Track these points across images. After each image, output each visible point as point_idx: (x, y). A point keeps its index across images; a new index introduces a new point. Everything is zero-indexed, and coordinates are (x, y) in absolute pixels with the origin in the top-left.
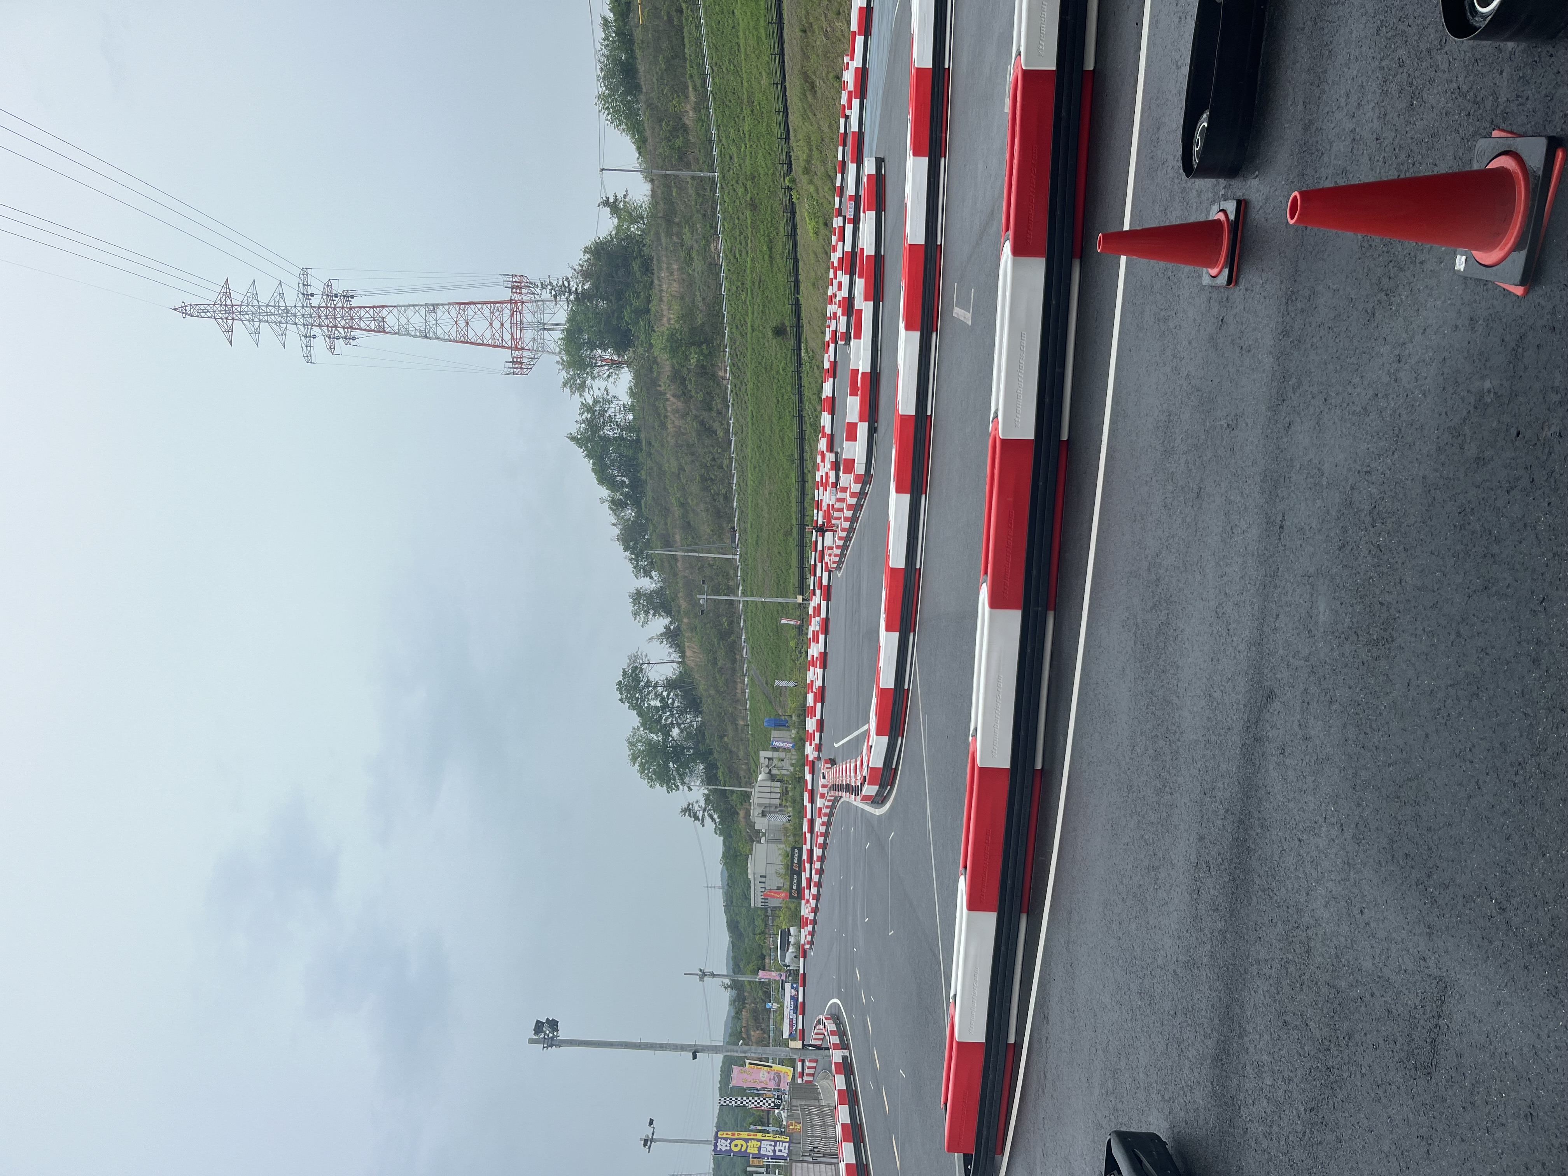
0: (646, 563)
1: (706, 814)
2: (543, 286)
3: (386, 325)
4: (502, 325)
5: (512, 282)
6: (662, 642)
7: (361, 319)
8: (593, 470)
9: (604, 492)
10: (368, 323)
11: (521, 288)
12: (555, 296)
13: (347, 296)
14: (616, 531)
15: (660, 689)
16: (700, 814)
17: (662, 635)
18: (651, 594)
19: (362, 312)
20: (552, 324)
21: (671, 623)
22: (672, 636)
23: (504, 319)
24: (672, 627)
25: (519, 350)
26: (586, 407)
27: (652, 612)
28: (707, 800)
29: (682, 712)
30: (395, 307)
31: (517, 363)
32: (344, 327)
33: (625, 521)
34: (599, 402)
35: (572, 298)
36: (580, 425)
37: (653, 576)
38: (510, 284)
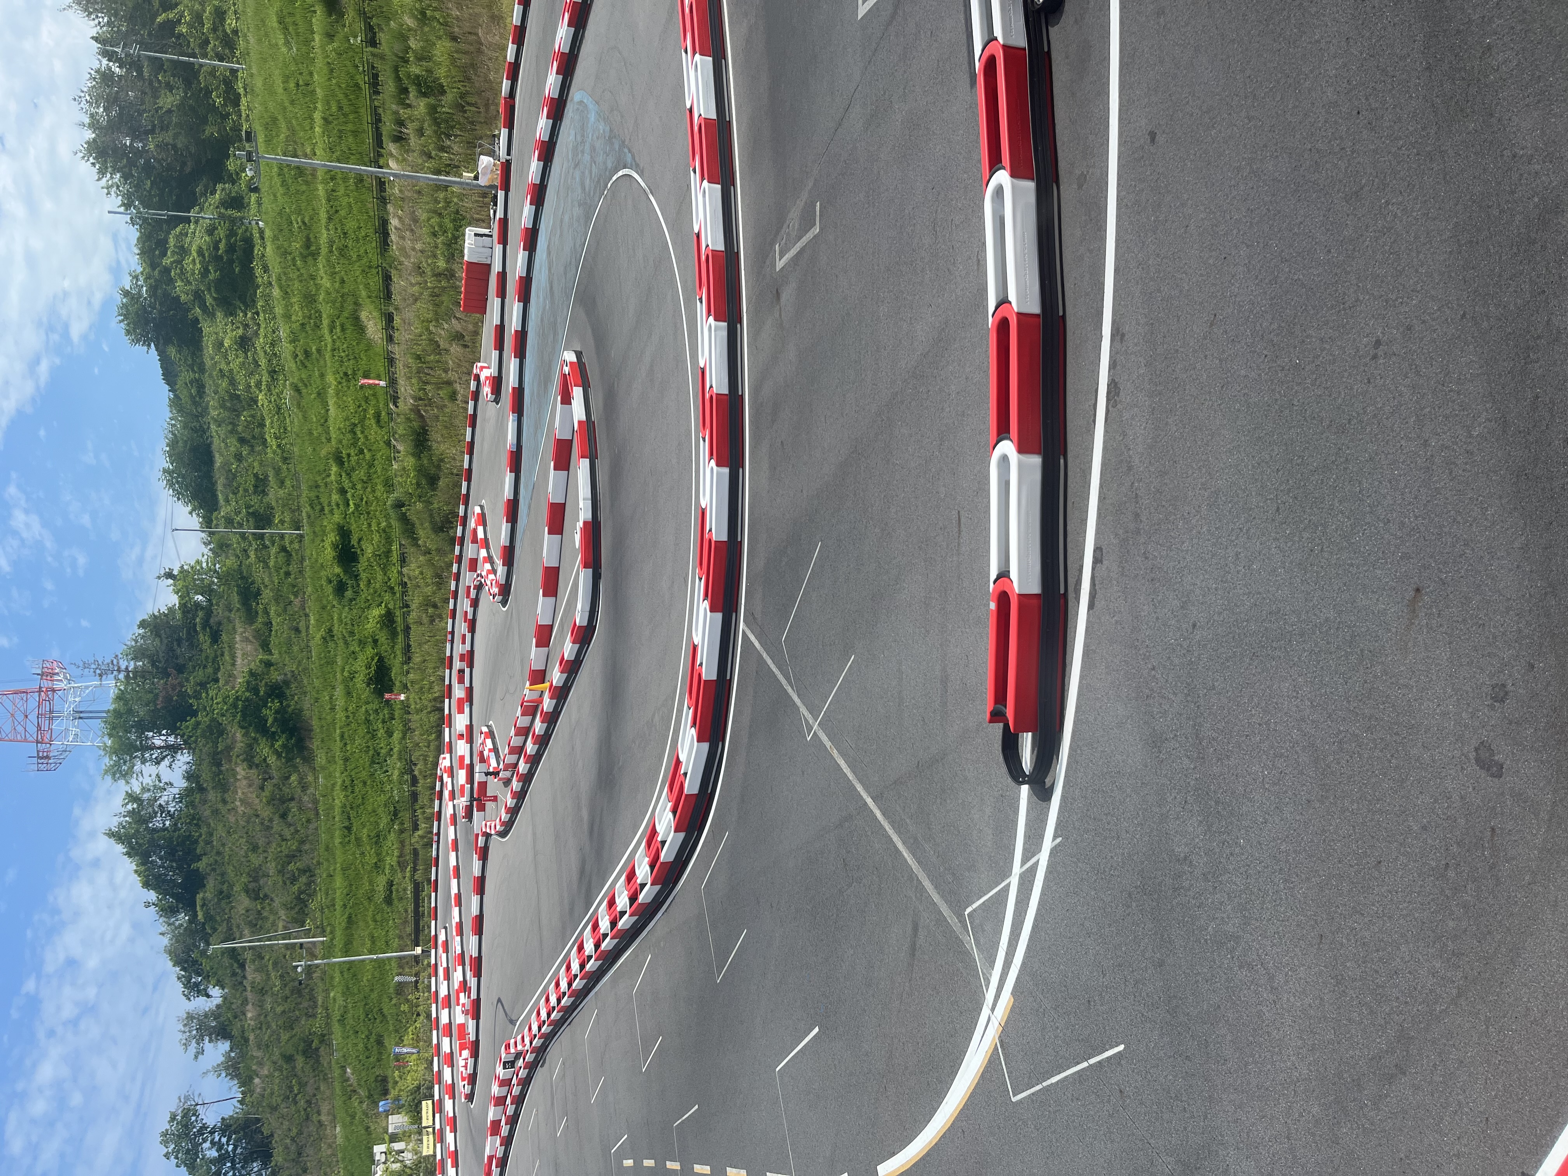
0: (200, 979)
2: (86, 666)
4: (25, 717)
5: (43, 668)
6: (219, 1076)
8: (136, 871)
9: (152, 896)
11: (52, 674)
12: (100, 675)
14: (165, 941)
15: (218, 1134)
17: (218, 1065)
18: (206, 1015)
20: (91, 712)
21: (231, 1050)
22: (234, 1066)
23: (28, 712)
24: (234, 1054)
25: (45, 743)
26: (132, 797)
27: (207, 1039)
31: (42, 758)
33: (176, 928)
34: (149, 790)
35: (122, 676)
36: (122, 819)
37: (210, 993)
38: (39, 671)
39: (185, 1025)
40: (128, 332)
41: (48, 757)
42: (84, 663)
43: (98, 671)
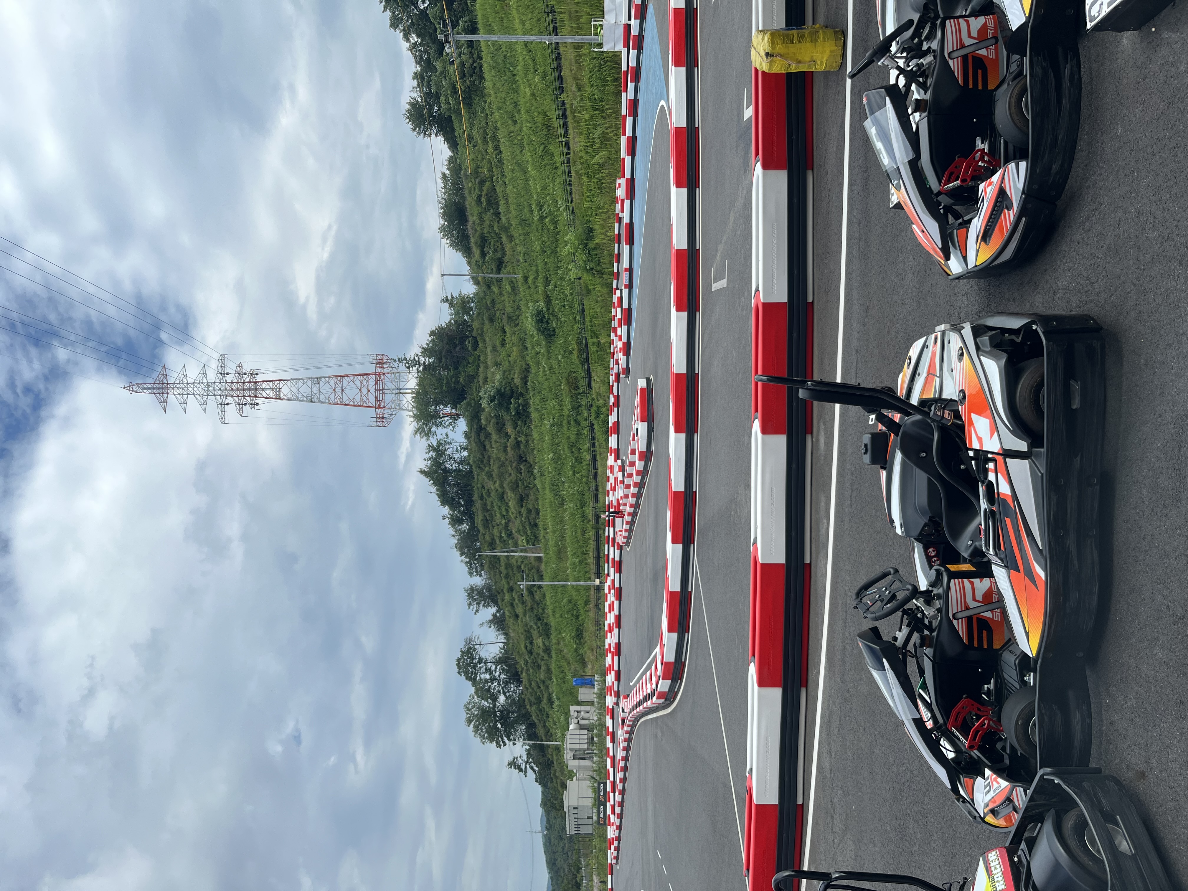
0: (477, 565)
1: (528, 766)
2: (400, 361)
3: (282, 394)
4: (369, 391)
5: (377, 359)
6: (490, 627)
7: (263, 390)
8: (438, 495)
9: (446, 510)
10: (268, 392)
11: (383, 363)
12: (409, 368)
13: (253, 374)
14: (454, 541)
15: (489, 665)
16: (523, 766)
17: (490, 621)
18: (481, 589)
19: (264, 385)
20: (406, 389)
21: (497, 611)
22: (499, 622)
23: (370, 387)
24: (498, 615)
25: (382, 408)
26: (431, 447)
27: (482, 603)
28: (529, 754)
29: (507, 683)
30: (288, 380)
31: (379, 418)
32: (250, 396)
33: (462, 533)
34: (441, 444)
35: (421, 369)
36: (427, 462)
38: (375, 361)
39: (469, 594)
41: (383, 418)
42: (399, 359)
43: (407, 365)
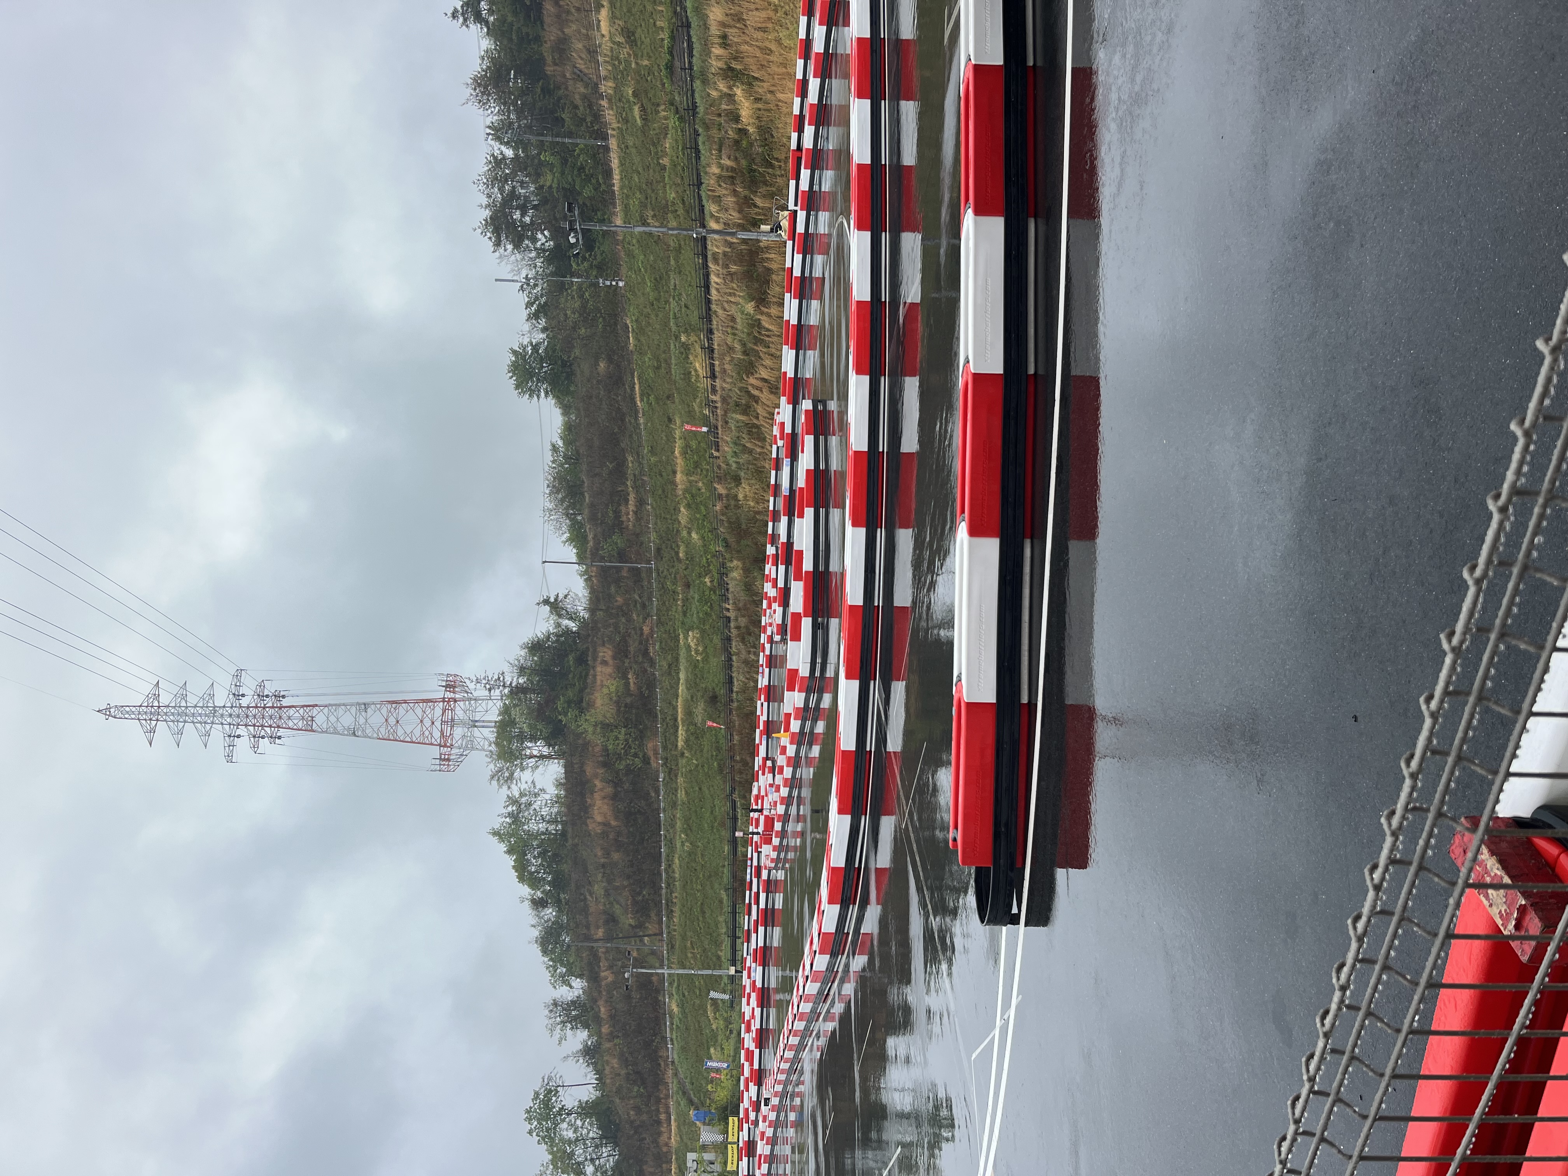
0: (564, 970)
2: (478, 680)
3: (314, 725)
4: (433, 723)
5: (447, 681)
6: (578, 1061)
7: (289, 718)
8: (514, 867)
9: (525, 890)
10: (295, 722)
11: (455, 687)
12: (490, 690)
13: (278, 696)
14: (536, 933)
15: (574, 1117)
17: (577, 1052)
18: (568, 1004)
19: (292, 711)
20: (483, 721)
21: (589, 1039)
22: (591, 1054)
23: (435, 718)
24: (591, 1043)
25: (448, 747)
26: (512, 800)
27: (569, 1026)
30: (326, 706)
31: (444, 760)
32: (270, 726)
33: (546, 922)
34: (526, 795)
35: (507, 691)
36: (504, 819)
37: (573, 984)
38: (444, 683)
39: (551, 1011)
40: (517, 388)
42: (477, 678)
43: (488, 686)
